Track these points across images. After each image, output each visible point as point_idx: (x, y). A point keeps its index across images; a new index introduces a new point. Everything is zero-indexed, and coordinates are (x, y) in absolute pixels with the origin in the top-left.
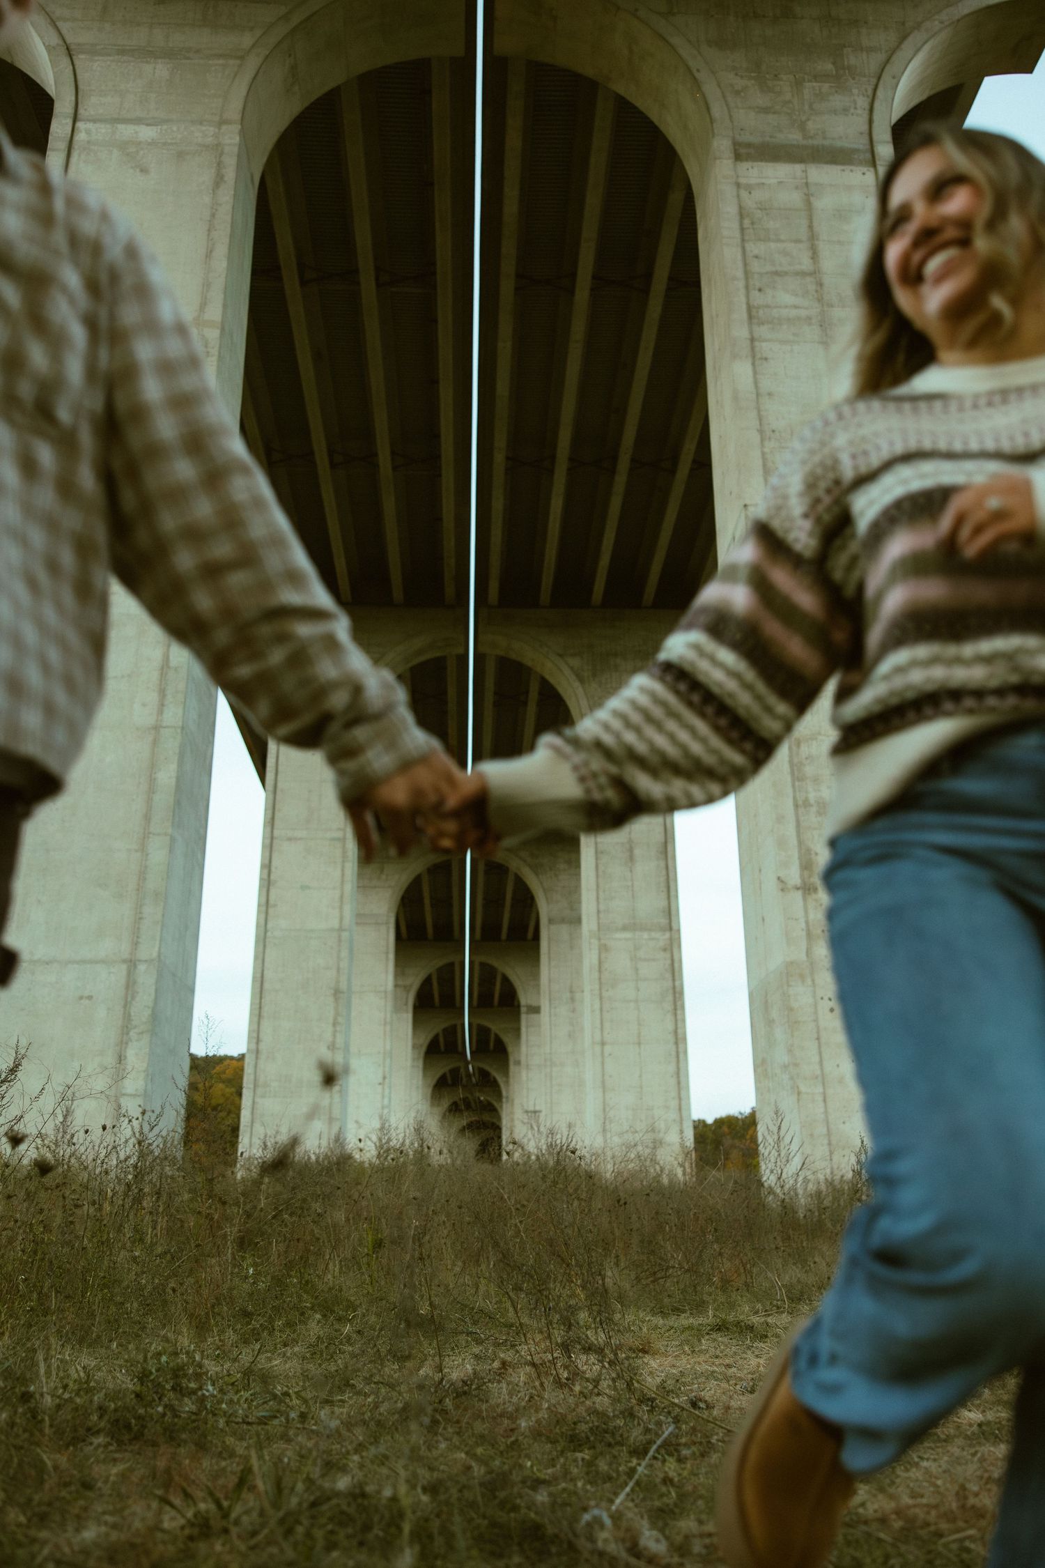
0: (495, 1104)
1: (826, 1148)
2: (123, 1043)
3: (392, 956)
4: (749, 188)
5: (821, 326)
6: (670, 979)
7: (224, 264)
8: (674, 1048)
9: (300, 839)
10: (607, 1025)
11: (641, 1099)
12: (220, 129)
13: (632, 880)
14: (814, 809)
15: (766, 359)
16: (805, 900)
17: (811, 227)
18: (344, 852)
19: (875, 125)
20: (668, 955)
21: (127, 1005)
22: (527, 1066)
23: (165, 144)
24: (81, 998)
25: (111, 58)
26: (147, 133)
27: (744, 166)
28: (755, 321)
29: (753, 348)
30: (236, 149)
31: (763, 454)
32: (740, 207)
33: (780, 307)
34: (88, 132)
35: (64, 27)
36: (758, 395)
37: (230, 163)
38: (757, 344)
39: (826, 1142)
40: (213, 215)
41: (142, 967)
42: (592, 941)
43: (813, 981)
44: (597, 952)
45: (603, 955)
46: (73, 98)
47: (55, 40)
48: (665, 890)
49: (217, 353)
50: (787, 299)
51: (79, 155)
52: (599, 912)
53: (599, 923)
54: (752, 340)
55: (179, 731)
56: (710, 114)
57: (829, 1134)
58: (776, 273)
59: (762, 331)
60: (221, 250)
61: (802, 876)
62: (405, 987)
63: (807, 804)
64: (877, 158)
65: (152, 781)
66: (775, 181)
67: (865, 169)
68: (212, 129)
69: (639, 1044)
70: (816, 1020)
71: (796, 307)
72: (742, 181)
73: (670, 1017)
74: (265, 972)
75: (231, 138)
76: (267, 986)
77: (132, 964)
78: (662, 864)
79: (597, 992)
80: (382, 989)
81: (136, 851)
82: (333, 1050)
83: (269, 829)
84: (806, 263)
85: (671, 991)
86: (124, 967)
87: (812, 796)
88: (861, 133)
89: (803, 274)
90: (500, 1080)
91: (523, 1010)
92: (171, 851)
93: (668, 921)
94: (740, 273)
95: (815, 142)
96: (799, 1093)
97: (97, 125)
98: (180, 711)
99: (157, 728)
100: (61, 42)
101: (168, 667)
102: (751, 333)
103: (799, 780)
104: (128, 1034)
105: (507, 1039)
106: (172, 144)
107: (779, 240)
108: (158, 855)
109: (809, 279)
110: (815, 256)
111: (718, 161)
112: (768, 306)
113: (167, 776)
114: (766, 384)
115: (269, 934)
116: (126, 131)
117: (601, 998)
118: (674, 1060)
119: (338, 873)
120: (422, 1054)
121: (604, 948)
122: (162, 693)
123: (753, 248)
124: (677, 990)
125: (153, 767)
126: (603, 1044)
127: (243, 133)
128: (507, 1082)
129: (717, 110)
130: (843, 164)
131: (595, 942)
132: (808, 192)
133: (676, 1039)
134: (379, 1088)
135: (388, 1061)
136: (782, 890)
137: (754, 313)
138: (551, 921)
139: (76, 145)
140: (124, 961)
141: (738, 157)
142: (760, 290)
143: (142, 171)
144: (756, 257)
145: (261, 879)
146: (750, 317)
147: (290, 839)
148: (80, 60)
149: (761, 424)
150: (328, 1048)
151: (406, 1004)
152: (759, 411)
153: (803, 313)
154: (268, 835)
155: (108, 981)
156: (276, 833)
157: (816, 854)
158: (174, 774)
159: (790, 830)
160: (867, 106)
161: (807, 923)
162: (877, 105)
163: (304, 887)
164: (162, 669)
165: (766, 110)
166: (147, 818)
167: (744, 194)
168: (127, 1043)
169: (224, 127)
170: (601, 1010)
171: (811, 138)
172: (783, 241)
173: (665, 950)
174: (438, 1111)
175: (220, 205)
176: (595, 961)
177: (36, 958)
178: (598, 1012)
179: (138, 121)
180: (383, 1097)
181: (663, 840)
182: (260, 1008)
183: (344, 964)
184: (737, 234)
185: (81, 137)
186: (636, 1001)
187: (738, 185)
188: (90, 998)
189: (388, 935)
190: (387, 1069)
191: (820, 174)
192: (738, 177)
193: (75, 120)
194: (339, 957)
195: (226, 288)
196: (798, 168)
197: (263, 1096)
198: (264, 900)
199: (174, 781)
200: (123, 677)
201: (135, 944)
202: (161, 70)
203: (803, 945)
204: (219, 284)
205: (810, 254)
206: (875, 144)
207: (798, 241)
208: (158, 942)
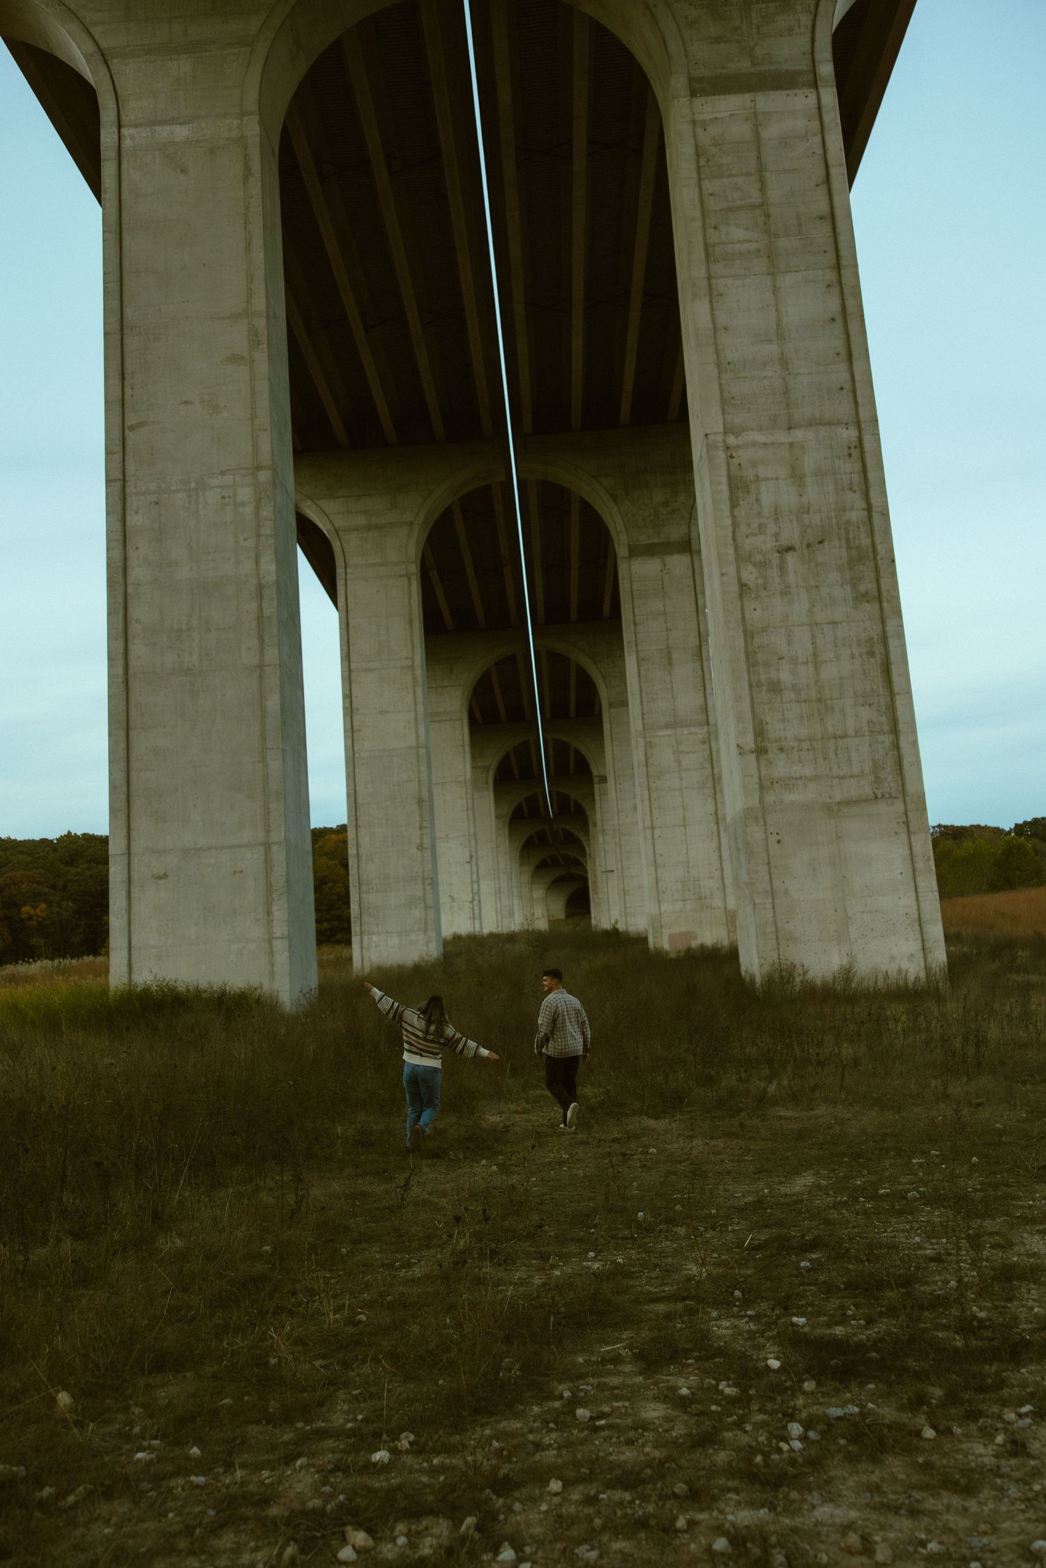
0: (581, 859)
1: (774, 941)
2: (268, 903)
3: (467, 748)
4: (704, 125)
5: (769, 257)
6: (710, 767)
7: (262, 255)
8: (716, 826)
9: (375, 669)
10: (656, 812)
11: (688, 872)
12: (241, 120)
13: (671, 682)
14: (765, 688)
15: (722, 295)
16: (758, 759)
17: (759, 158)
18: (414, 678)
19: (817, 44)
20: (706, 746)
21: (268, 875)
22: (603, 831)
23: (197, 141)
24: (235, 873)
25: (140, 59)
26: (181, 132)
27: (699, 101)
28: (712, 259)
29: (710, 285)
30: (258, 140)
31: (720, 385)
32: (696, 146)
33: (732, 243)
34: (132, 138)
35: (96, 31)
36: (715, 330)
37: (255, 154)
38: (713, 281)
39: (774, 937)
40: (247, 208)
41: (275, 848)
42: (638, 739)
43: (765, 822)
44: (643, 748)
45: (649, 752)
46: (115, 105)
47: (91, 48)
48: (702, 688)
49: (266, 341)
50: (738, 233)
51: (128, 162)
52: (643, 714)
53: (644, 724)
54: (709, 278)
55: (278, 667)
56: (667, 51)
57: (777, 931)
58: (730, 209)
59: (718, 268)
60: (258, 242)
61: (756, 742)
62: (484, 767)
63: (759, 684)
64: (818, 78)
65: (263, 709)
66: (727, 114)
67: (807, 91)
68: (235, 121)
69: (685, 826)
70: (767, 850)
71: (746, 241)
72: (698, 117)
73: (710, 801)
74: (358, 788)
75: (253, 129)
76: (360, 800)
77: (267, 846)
78: (698, 665)
79: (646, 784)
80: (462, 779)
81: (260, 762)
82: (421, 851)
83: (346, 663)
84: (756, 197)
85: (711, 778)
86: (262, 848)
87: (763, 677)
88: (804, 54)
89: (752, 207)
90: (583, 839)
91: (596, 780)
92: (284, 759)
93: (705, 717)
94: (697, 215)
95: (763, 68)
96: (754, 904)
97: (139, 130)
98: (276, 651)
99: (261, 666)
100: (95, 48)
101: (263, 617)
102: (708, 270)
103: (752, 666)
104: (271, 896)
105: (584, 804)
106: (203, 141)
107: (732, 176)
108: (275, 765)
109: (758, 212)
110: (763, 189)
111: (676, 101)
112: (723, 243)
113: (273, 703)
114: (722, 319)
115: (357, 755)
116: (164, 132)
117: (649, 789)
118: (715, 838)
119: (411, 696)
120: (507, 823)
121: (649, 745)
122: (261, 639)
123: (708, 186)
124: (716, 776)
125: (262, 697)
126: (653, 828)
127: (262, 123)
128: (588, 840)
129: (674, 45)
130: (788, 88)
131: (641, 740)
132: (757, 121)
133: (717, 819)
134: (468, 867)
135: (473, 842)
136: (740, 754)
137: (710, 251)
138: (611, 705)
139: (124, 154)
140: (262, 844)
141: (693, 93)
142: (715, 228)
143: (182, 171)
144: (712, 195)
145: (344, 708)
146: (707, 255)
147: (366, 670)
148: (115, 63)
149: (718, 358)
150: (418, 848)
151: (487, 783)
152: (716, 344)
153: (753, 246)
154: (347, 669)
155: (251, 860)
156: (353, 666)
157: (767, 723)
158: (278, 702)
159: (746, 706)
160: (810, 23)
161: (760, 778)
162: (818, 23)
163: (383, 712)
164: (259, 619)
165: (718, 40)
166: (263, 737)
167: (699, 131)
168: (271, 903)
169: (246, 118)
170: (650, 799)
171: (758, 64)
172: (735, 176)
173: (704, 742)
174: (528, 869)
175: (252, 197)
176: (642, 758)
177: (199, 846)
178: (647, 802)
179: (173, 121)
180: (472, 873)
181: (698, 644)
182: (356, 819)
183: (424, 776)
184: (695, 175)
185: (127, 143)
186: (681, 789)
187: (694, 122)
188: (242, 872)
189: (463, 730)
190: (473, 849)
191: (768, 101)
192: (693, 114)
193: (119, 127)
194: (419, 771)
195: (266, 278)
196: (747, 97)
197: (368, 892)
198: (349, 726)
199: (279, 706)
200: (230, 628)
201: (268, 831)
202: (183, 66)
203: (757, 795)
204: (260, 274)
205: (759, 186)
206: (816, 64)
207: (748, 174)
208: (283, 829)
